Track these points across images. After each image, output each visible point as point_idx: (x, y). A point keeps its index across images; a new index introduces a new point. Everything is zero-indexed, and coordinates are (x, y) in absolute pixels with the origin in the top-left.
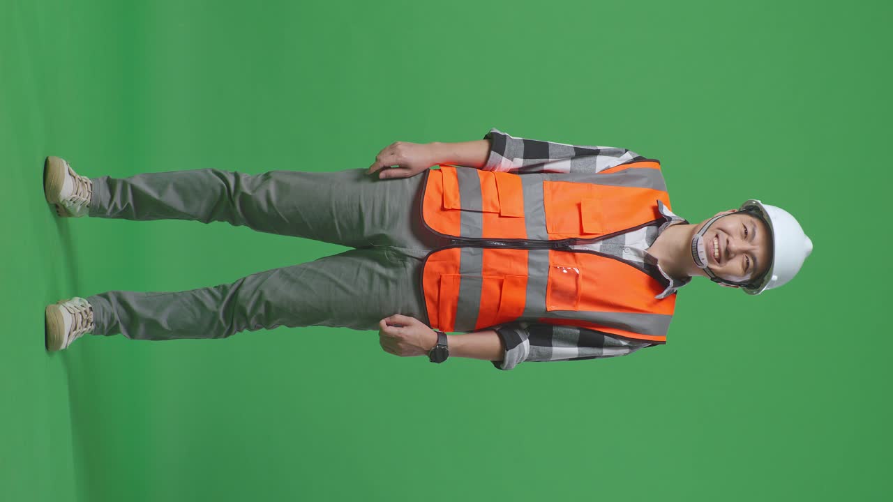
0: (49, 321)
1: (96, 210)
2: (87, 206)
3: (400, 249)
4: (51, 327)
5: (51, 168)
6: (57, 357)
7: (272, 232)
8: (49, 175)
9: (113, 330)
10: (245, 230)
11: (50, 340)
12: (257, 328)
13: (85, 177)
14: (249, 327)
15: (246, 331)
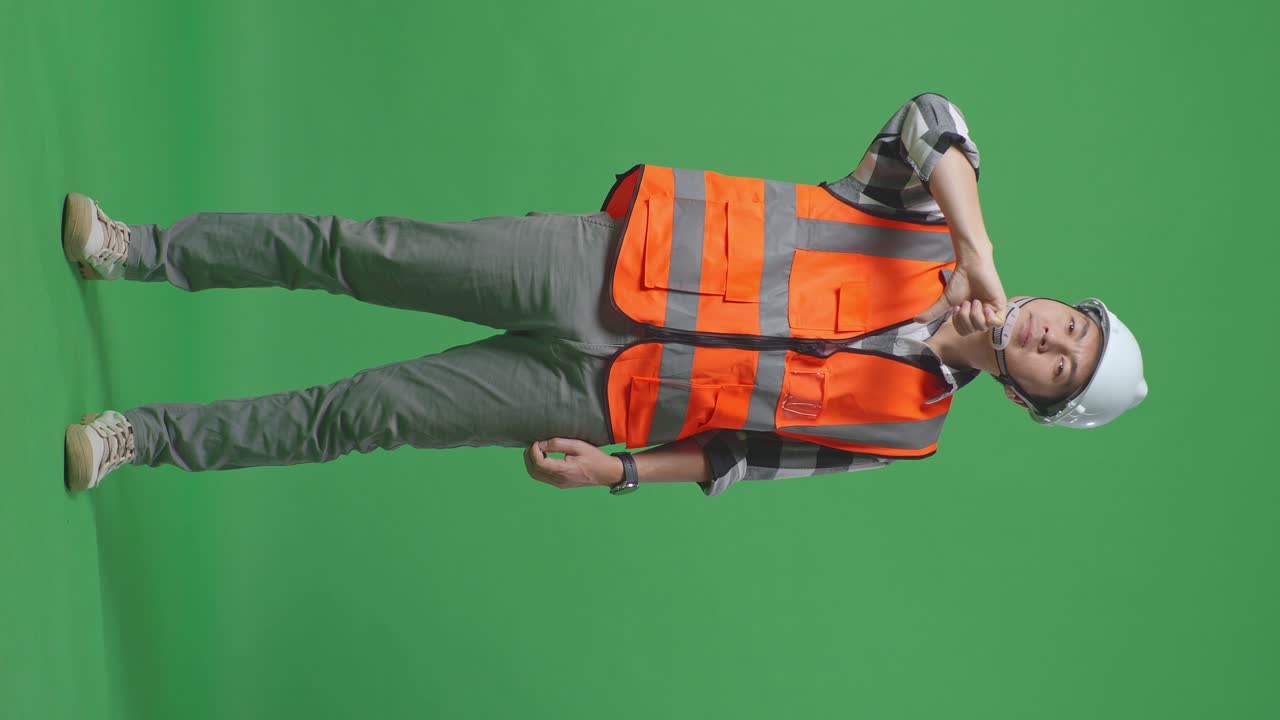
0: (71, 450)
1: (134, 270)
2: (124, 265)
3: (572, 343)
4: (73, 458)
5: (73, 209)
6: (83, 500)
7: (386, 304)
8: (69, 222)
9: (161, 457)
10: (346, 301)
11: (71, 475)
12: (370, 449)
13: (120, 223)
14: (357, 447)
15: (355, 453)
